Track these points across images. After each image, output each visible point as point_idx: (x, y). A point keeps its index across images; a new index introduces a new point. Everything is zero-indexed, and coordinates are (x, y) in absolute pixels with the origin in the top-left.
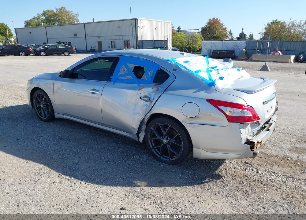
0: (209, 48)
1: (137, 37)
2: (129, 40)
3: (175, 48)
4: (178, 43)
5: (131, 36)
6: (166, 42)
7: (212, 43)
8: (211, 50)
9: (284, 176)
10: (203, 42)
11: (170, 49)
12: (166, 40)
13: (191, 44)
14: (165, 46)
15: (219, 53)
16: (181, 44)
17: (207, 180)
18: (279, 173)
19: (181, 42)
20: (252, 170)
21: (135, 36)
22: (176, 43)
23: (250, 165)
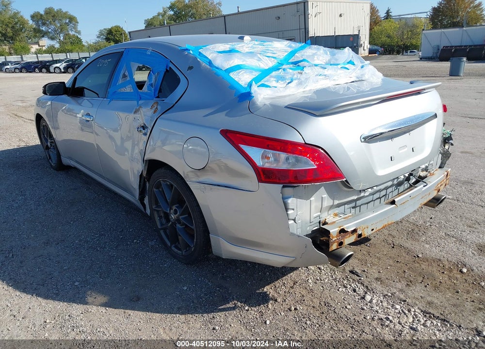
0: (435, 43)
1: (307, 31)
2: (294, 38)
3: (376, 47)
4: (384, 39)
5: (296, 31)
6: (356, 37)
7: (441, 32)
8: (438, 46)
9: (425, 313)
10: (424, 32)
11: (365, 48)
12: (356, 33)
13: (408, 38)
14: (355, 45)
15: (453, 51)
16: (388, 40)
17: (231, 305)
18: (415, 303)
19: (389, 37)
20: (355, 291)
21: (304, 30)
22: (380, 38)
23: (358, 278)
